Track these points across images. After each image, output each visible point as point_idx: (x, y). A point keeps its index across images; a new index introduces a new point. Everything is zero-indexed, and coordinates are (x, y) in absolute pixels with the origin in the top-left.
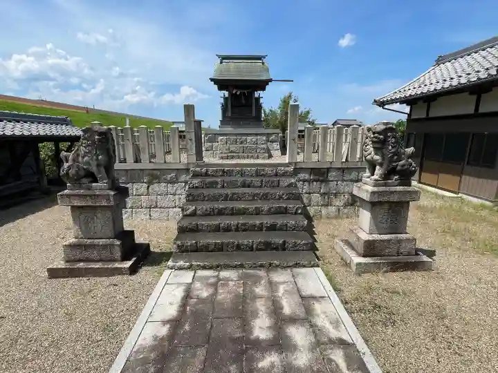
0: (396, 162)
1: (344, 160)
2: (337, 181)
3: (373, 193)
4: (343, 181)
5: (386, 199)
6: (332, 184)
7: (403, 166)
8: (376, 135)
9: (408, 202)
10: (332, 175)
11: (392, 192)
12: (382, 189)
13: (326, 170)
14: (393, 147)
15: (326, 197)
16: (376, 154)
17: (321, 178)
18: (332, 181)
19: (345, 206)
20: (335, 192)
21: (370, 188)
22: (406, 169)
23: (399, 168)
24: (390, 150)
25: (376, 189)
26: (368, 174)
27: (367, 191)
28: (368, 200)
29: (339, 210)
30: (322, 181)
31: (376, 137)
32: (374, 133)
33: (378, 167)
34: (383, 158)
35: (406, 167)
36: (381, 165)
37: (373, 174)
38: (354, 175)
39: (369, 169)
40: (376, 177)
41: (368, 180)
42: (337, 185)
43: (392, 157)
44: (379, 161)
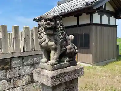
0: (65, 46)
1: (22, 51)
2: (19, 67)
3: (53, 77)
4: (23, 66)
5: (63, 80)
6: (15, 70)
7: (70, 49)
8: (48, 22)
9: (77, 79)
10: (15, 63)
11: (67, 73)
12: (59, 71)
13: (9, 60)
14: (62, 34)
15: (12, 81)
16: (50, 40)
17: (6, 67)
18: (16, 67)
19: (27, 84)
20: (18, 75)
21: (49, 73)
22: (72, 51)
23: (68, 51)
24: (61, 36)
25: (54, 73)
26: (44, 59)
27: (48, 77)
28: (50, 85)
29: (23, 88)
30: (7, 69)
31: (48, 24)
32: (46, 20)
33: (53, 52)
34: (56, 44)
35: (72, 50)
36: (55, 49)
37: (49, 59)
38: (30, 61)
39: (45, 55)
40: (52, 61)
41: (46, 64)
42: (19, 70)
43: (62, 42)
44: (54, 46)
